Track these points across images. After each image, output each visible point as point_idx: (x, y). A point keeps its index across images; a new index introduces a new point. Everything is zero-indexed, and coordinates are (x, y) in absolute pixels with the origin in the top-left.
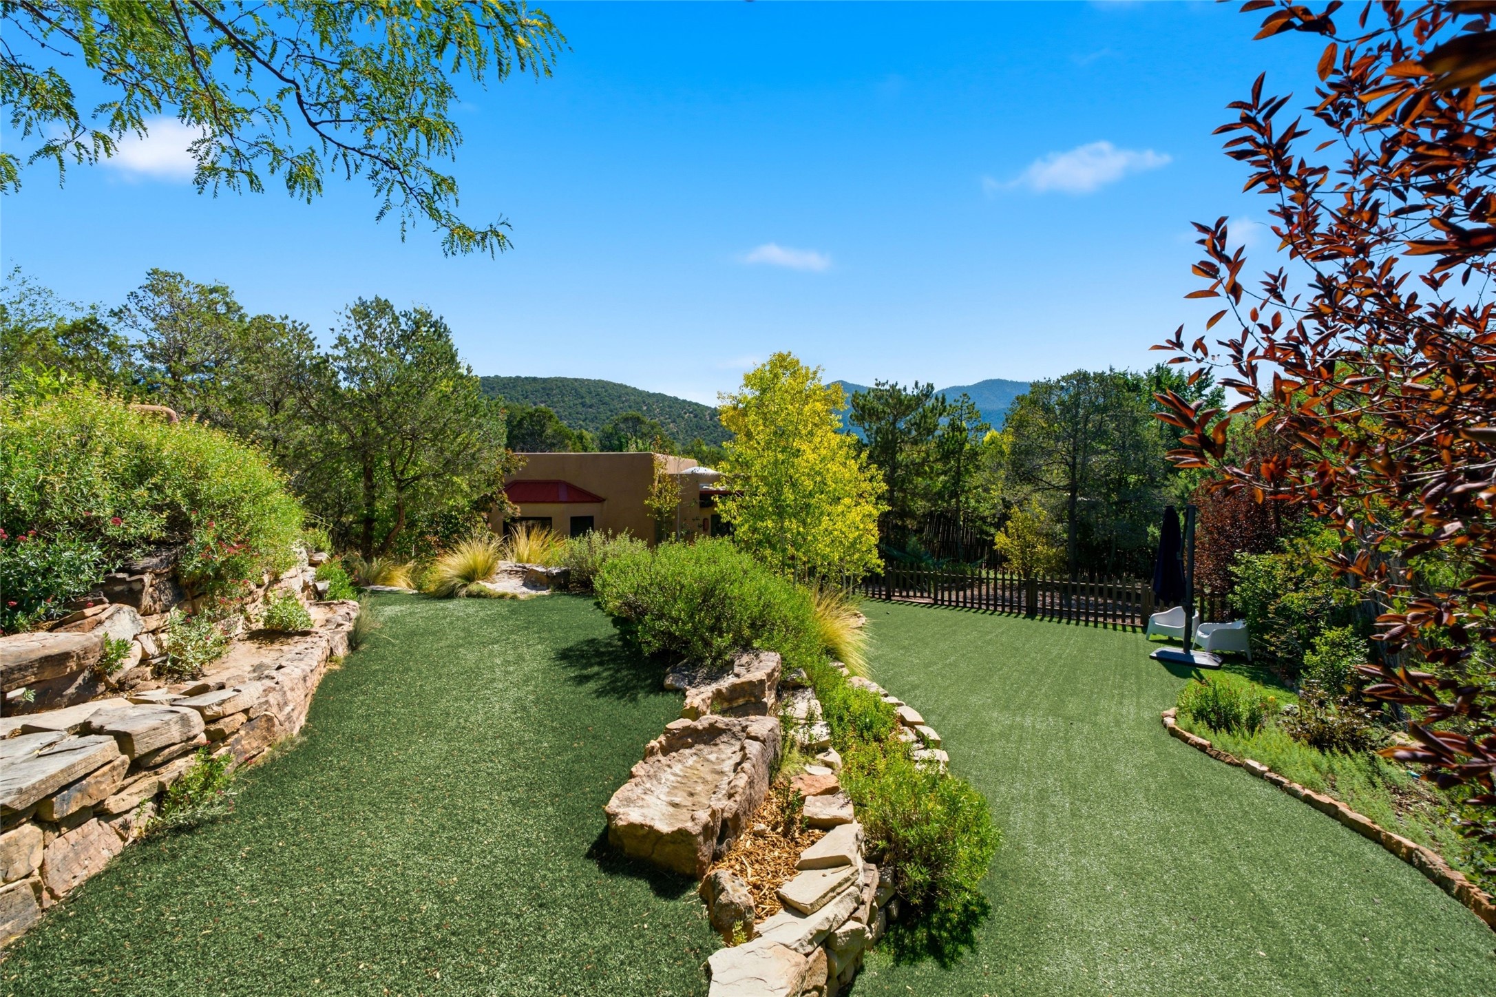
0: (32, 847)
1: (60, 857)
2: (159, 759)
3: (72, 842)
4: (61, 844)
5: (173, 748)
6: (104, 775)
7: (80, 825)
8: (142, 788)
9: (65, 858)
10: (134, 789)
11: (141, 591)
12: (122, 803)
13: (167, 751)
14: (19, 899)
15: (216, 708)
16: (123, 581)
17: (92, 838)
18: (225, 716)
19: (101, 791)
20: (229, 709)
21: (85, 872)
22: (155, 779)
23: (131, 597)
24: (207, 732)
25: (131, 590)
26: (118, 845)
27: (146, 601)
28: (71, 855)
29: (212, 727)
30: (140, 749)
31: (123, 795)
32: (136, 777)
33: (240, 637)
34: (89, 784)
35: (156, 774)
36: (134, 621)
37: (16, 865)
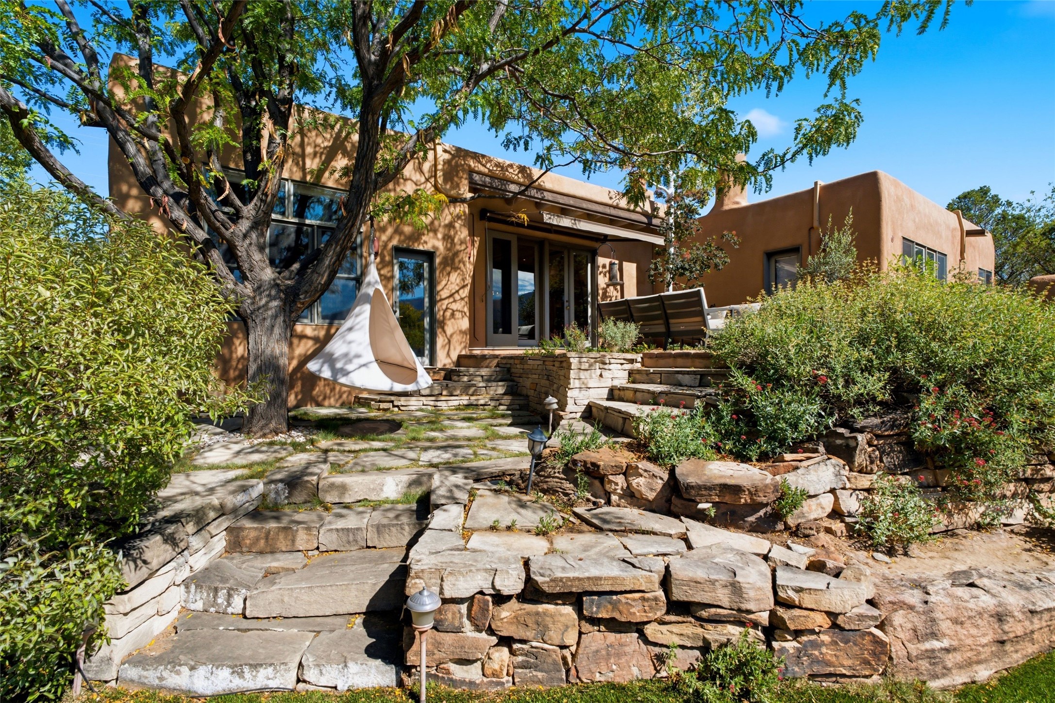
0: (567, 627)
1: (594, 648)
2: (704, 614)
3: (608, 642)
4: (597, 638)
5: (719, 611)
6: (634, 600)
7: (620, 632)
8: (684, 632)
9: (597, 651)
10: (675, 628)
11: (855, 448)
12: (660, 635)
13: (713, 610)
14: (550, 660)
15: (791, 593)
16: (841, 435)
17: (627, 649)
18: (800, 607)
19: (631, 613)
20: (808, 601)
21: (611, 675)
22: (700, 630)
23: (846, 453)
24: (773, 613)
25: (847, 446)
26: (649, 672)
27: (860, 459)
28: (604, 652)
29: (781, 611)
30: (678, 594)
31: (664, 628)
32: (680, 619)
33: (1016, 529)
34: (620, 601)
35: (702, 626)
36: (838, 475)
37: (551, 633)
